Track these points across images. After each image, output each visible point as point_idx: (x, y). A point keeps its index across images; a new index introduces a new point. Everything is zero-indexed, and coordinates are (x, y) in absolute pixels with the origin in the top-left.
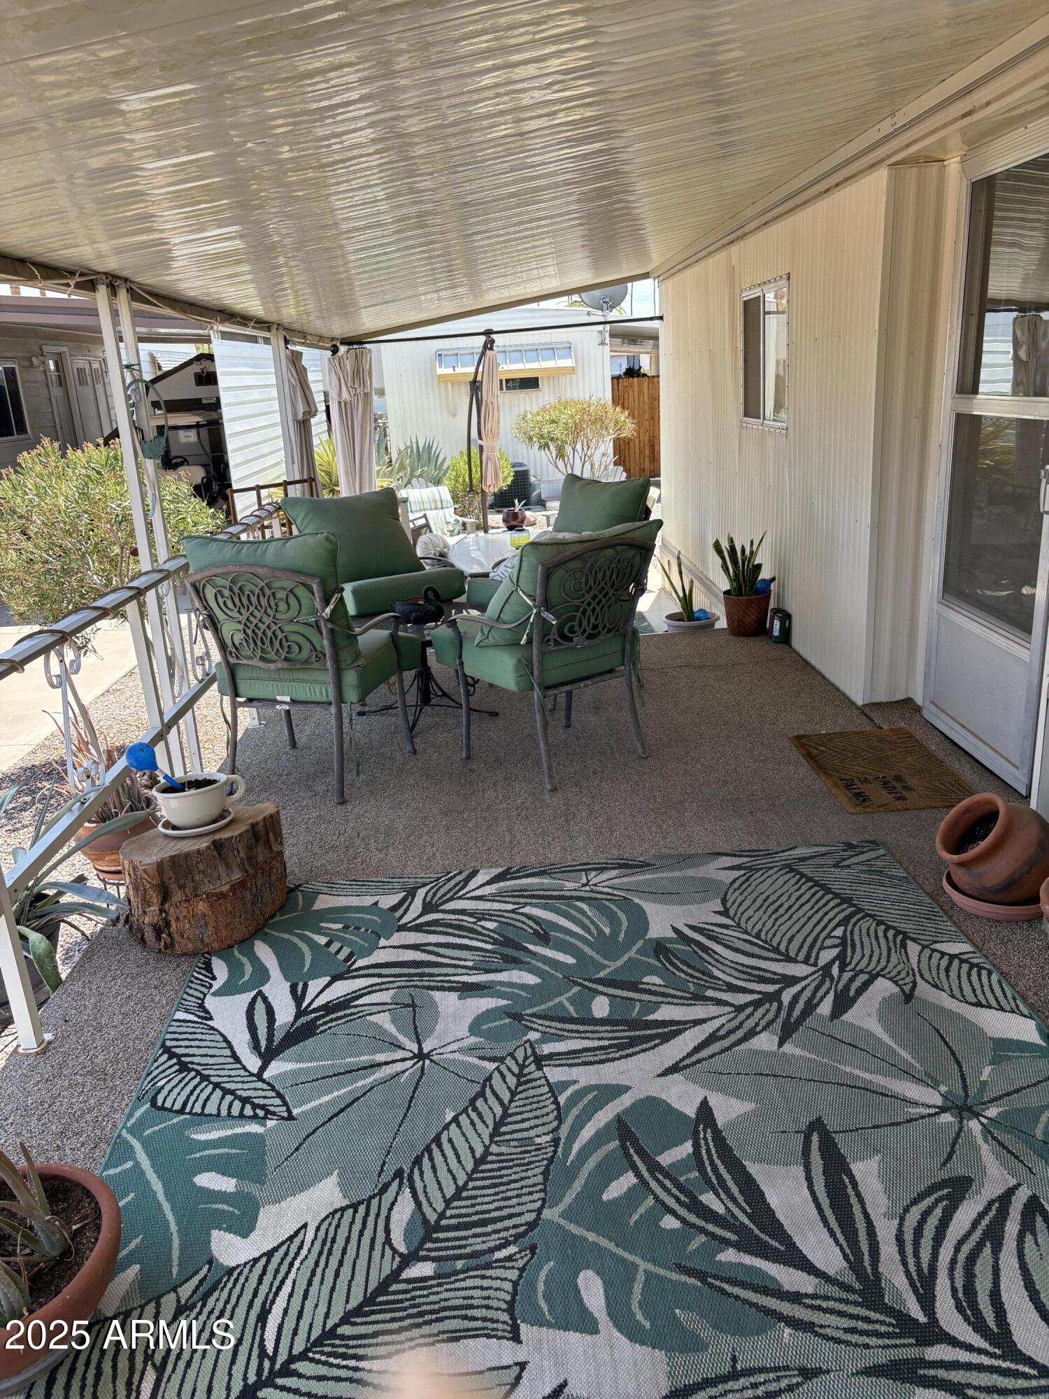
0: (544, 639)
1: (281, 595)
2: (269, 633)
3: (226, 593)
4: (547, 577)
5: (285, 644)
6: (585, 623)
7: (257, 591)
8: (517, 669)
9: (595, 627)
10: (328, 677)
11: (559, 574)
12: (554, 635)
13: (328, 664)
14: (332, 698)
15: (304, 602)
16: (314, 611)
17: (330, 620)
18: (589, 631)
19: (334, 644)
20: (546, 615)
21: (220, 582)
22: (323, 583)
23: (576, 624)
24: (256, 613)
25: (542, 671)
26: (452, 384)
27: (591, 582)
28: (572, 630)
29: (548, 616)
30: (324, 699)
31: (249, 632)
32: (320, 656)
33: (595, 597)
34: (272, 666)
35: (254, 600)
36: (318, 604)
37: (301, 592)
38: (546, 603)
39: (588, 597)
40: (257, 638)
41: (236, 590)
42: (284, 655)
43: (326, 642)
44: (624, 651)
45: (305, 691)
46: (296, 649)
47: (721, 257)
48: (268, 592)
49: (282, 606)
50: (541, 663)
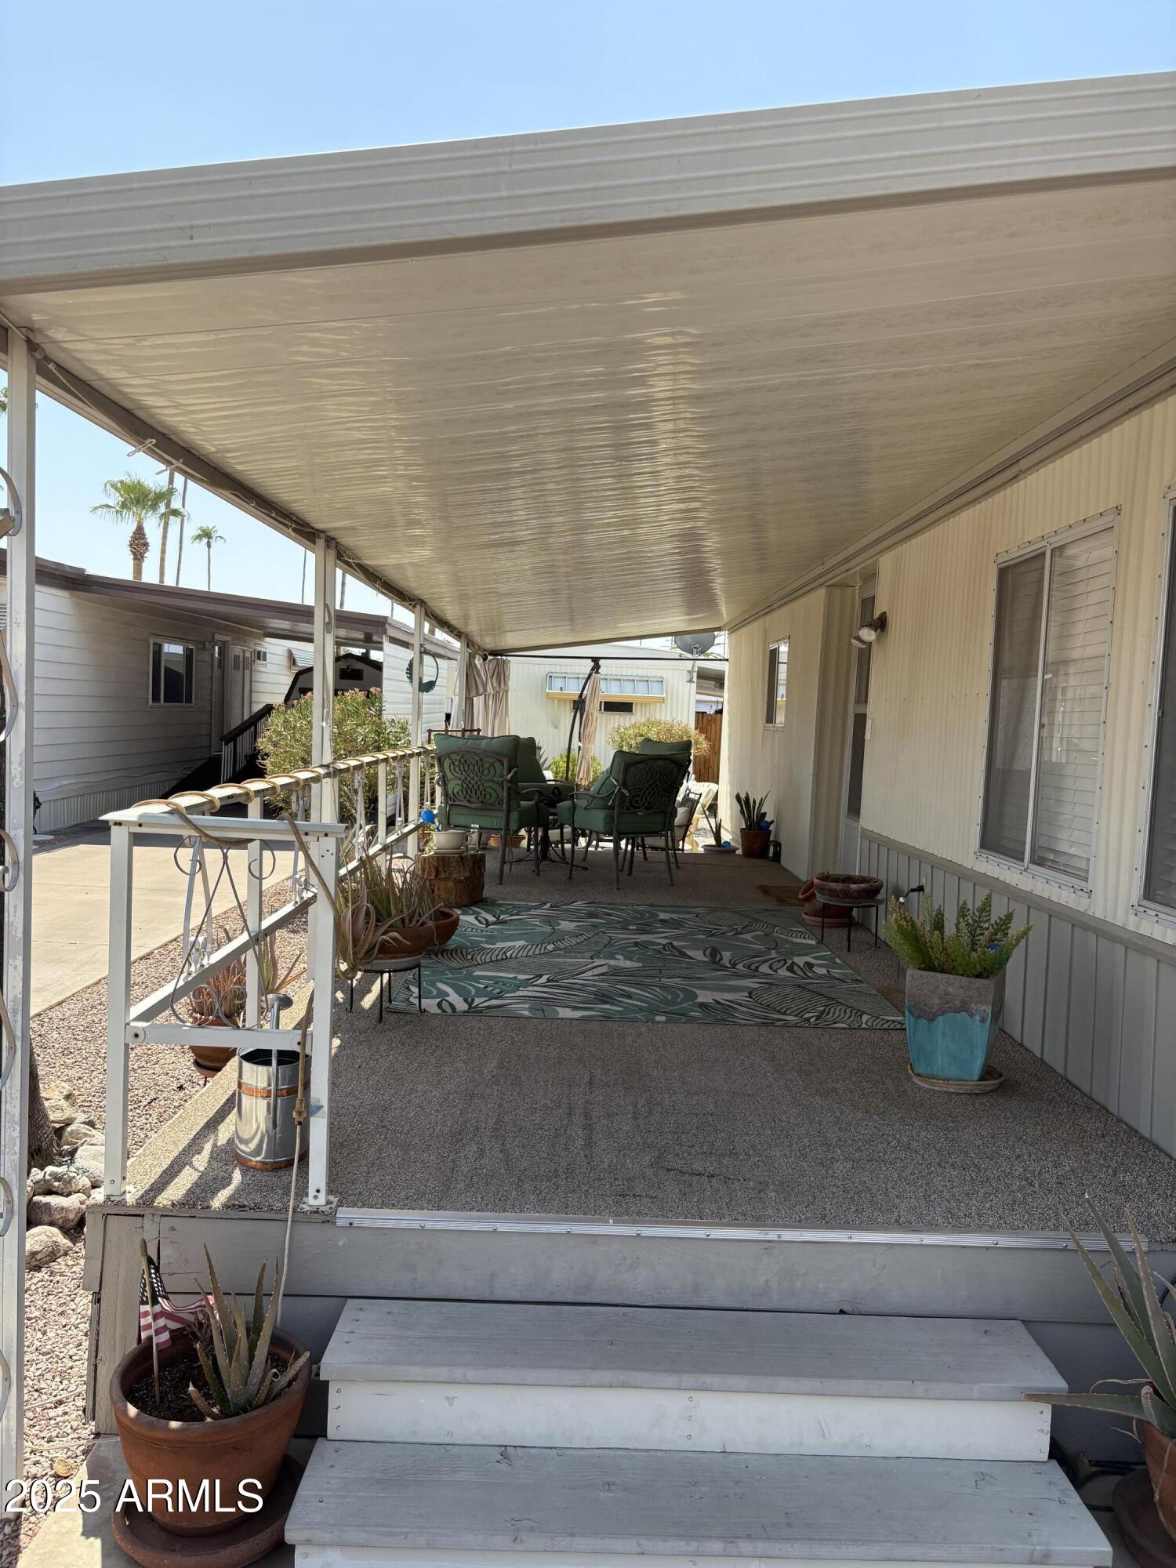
0: (621, 807)
1: (486, 765)
2: (476, 787)
3: (457, 763)
4: (626, 771)
5: (483, 793)
6: (644, 800)
7: (474, 762)
8: (605, 819)
9: (649, 803)
10: (503, 815)
11: (632, 770)
12: (627, 804)
13: (504, 807)
14: (503, 826)
15: (498, 771)
16: (502, 776)
17: (509, 781)
18: (646, 805)
19: (509, 795)
20: (623, 790)
21: (454, 757)
22: (510, 761)
23: (639, 799)
24: (471, 775)
25: (618, 822)
26: (558, 701)
27: (649, 776)
28: (637, 802)
29: (625, 791)
30: (498, 827)
31: (465, 785)
32: (500, 802)
33: (650, 785)
34: (473, 806)
35: (471, 767)
36: (505, 773)
37: (497, 765)
38: (624, 785)
39: (647, 785)
40: (468, 789)
41: (462, 761)
42: (481, 799)
43: (505, 794)
44: (665, 822)
45: (489, 822)
46: (488, 796)
47: (761, 622)
48: (480, 764)
49: (486, 772)
50: (618, 817)
